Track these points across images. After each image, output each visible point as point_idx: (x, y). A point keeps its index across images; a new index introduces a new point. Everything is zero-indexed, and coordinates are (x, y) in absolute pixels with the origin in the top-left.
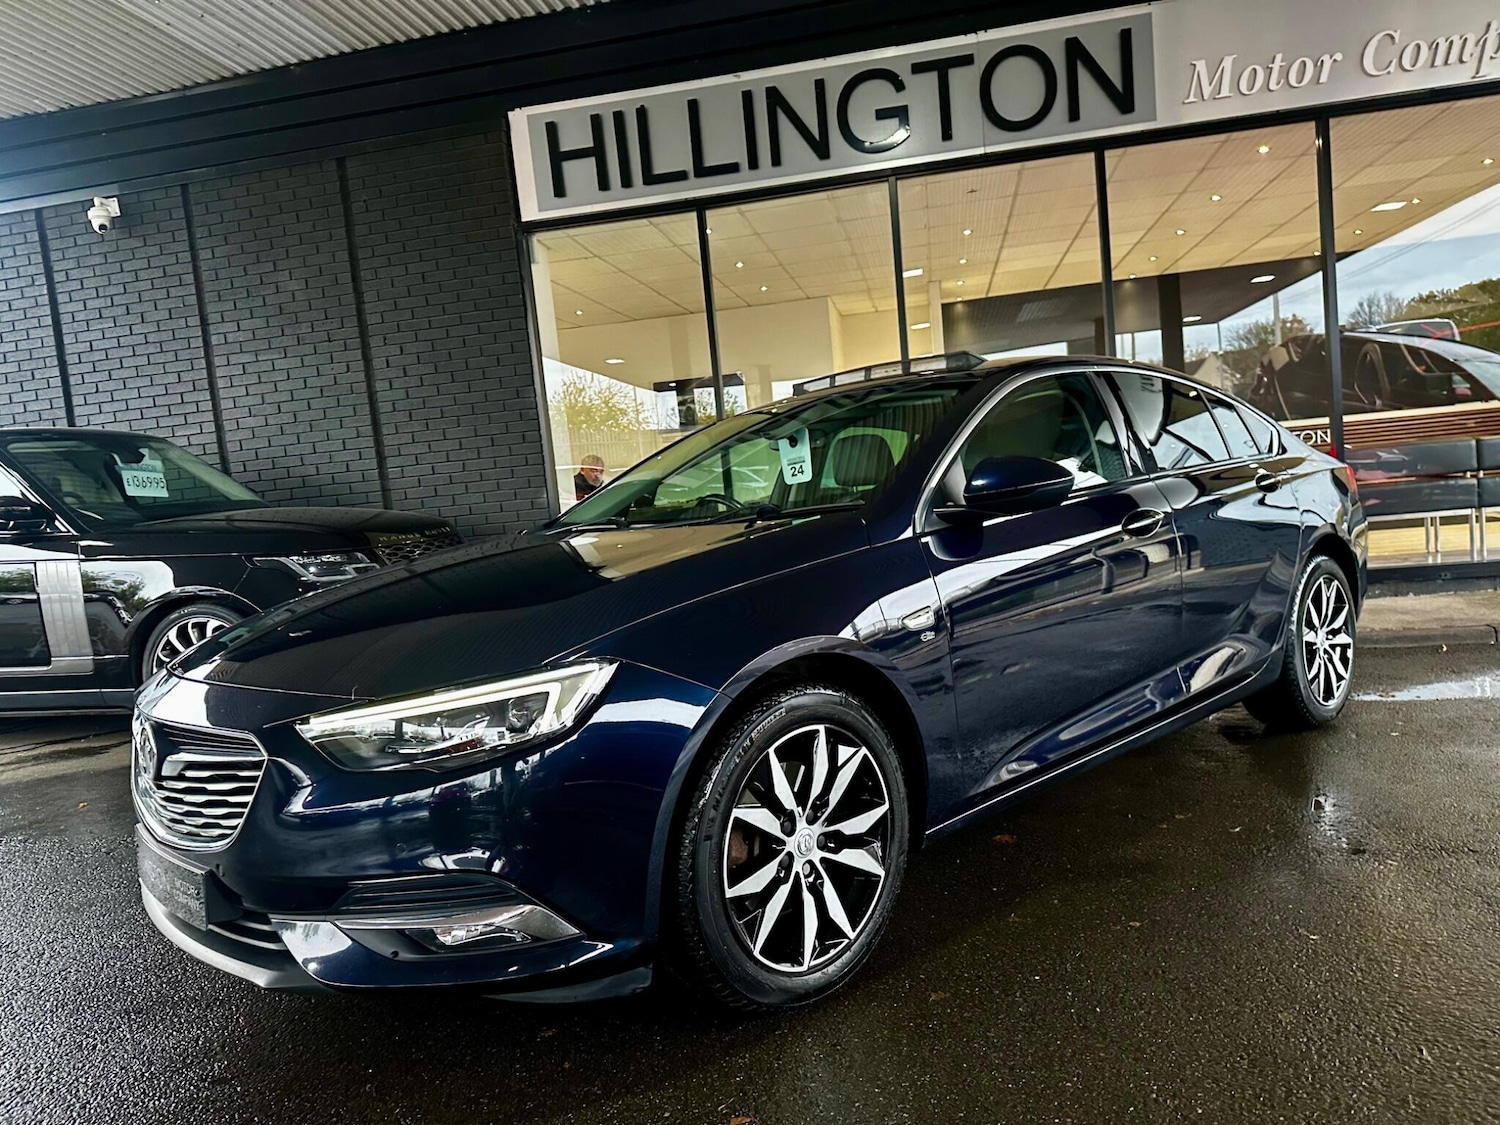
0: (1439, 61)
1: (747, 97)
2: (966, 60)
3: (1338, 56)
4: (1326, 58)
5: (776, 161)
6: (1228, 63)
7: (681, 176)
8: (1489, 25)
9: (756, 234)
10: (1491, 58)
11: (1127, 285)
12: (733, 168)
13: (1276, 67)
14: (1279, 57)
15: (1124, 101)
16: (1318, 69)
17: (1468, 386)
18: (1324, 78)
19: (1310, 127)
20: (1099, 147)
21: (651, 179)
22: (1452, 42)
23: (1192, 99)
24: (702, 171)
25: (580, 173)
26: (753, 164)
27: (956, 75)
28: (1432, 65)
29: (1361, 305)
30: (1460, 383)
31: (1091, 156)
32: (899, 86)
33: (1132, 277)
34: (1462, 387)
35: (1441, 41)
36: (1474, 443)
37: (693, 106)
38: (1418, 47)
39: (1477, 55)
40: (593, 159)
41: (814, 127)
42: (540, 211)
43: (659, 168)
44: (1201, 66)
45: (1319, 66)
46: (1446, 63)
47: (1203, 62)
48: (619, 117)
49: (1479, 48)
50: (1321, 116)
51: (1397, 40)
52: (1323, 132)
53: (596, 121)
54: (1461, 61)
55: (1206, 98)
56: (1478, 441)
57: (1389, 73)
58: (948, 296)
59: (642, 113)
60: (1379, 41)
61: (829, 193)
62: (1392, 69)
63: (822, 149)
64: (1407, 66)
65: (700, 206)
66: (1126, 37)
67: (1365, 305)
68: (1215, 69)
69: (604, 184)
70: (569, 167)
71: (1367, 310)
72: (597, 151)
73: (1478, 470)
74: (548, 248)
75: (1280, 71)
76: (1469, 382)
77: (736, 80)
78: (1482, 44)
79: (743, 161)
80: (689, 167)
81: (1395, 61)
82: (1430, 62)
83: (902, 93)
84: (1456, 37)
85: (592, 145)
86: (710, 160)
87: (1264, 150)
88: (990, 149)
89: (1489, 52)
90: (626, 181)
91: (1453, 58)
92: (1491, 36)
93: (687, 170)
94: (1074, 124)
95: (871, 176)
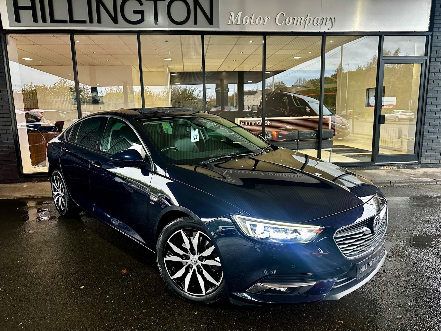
0: (295, 24)
3: (269, 18)
4: (266, 17)
5: (99, 21)
6: (240, 14)
7: (64, 22)
8: (307, 16)
10: (308, 25)
11: (224, 73)
12: (84, 22)
13: (253, 17)
14: (254, 15)
15: (210, 21)
17: (310, 110)
18: (265, 24)
19: (261, 37)
20: (203, 34)
21: (53, 21)
22: (298, 18)
23: (229, 23)
24: (72, 21)
25: (26, 15)
26: (91, 21)
27: (159, 3)
29: (297, 80)
30: (308, 109)
32: (141, 4)
33: (225, 71)
34: (308, 110)
35: (296, 18)
36: (297, 132)
38: (290, 18)
39: (304, 23)
40: (31, 11)
41: (112, 13)
42: (10, 26)
43: (56, 18)
44: (232, 14)
45: (264, 19)
47: (233, 12)
51: (285, 16)
52: (264, 39)
54: (300, 25)
55: (233, 24)
56: (298, 132)
57: (282, 25)
58: (172, 70)
60: (280, 15)
61: (118, 35)
62: (283, 23)
64: (287, 24)
65: (72, 33)
66: (211, 1)
67: (298, 81)
68: (236, 15)
69: (35, 20)
70: (21, 12)
71: (299, 82)
72: (33, 8)
73: (298, 139)
74: (16, 40)
75: (254, 19)
76: (309, 109)
78: (305, 20)
79: (87, 19)
80: (68, 19)
81: (284, 21)
82: (293, 24)
83: (142, 6)
84: (299, 17)
85: (31, 6)
86: (75, 18)
87: (251, 42)
88: (170, 29)
89: (307, 23)
90: (44, 20)
91: (298, 23)
92: (308, 19)
93: (67, 20)
94: (196, 25)
95: (131, 32)
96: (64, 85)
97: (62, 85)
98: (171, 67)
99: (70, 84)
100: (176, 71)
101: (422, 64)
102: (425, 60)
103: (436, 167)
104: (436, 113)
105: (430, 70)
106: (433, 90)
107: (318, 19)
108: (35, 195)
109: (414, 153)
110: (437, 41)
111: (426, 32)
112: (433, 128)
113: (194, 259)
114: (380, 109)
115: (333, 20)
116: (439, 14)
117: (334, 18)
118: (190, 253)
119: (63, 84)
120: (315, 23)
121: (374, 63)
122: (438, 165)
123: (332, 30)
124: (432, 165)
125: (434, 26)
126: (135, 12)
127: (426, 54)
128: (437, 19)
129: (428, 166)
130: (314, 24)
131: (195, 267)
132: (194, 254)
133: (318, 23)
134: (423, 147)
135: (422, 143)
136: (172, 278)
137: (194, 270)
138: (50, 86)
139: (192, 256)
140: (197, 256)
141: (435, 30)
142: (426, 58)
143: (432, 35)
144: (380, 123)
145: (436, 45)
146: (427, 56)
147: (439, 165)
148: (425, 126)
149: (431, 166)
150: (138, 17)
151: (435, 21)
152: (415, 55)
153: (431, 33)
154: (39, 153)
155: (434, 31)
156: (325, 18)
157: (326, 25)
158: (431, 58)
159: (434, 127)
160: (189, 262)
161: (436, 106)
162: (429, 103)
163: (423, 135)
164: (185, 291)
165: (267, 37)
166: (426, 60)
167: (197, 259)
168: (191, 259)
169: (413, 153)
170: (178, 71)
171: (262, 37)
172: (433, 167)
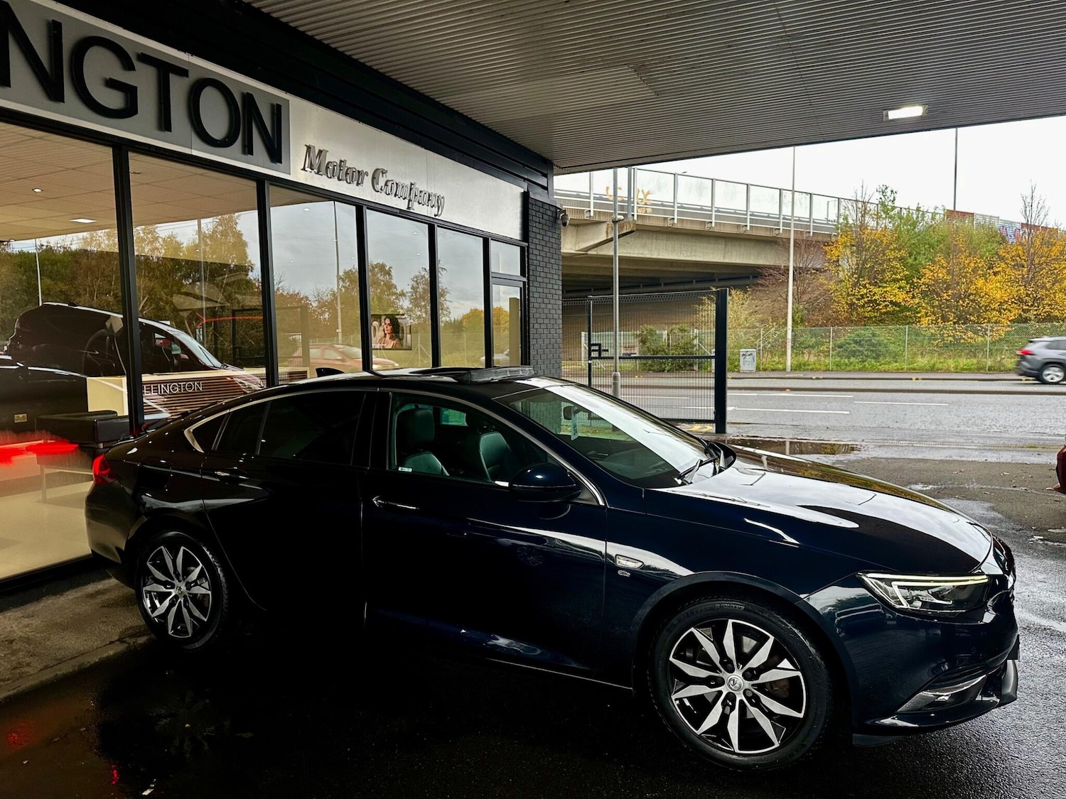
2: (183, 72)
5: (5, 80)
10: (413, 201)
13: (343, 168)
15: (275, 153)
16: (358, 176)
19: (348, 208)
23: (306, 169)
27: (175, 80)
28: (396, 195)
31: (255, 186)
32: (128, 66)
35: (400, 184)
39: (408, 196)
46: (400, 196)
49: (410, 194)
50: (360, 205)
51: (384, 176)
52: (360, 216)
54: (403, 198)
63: (54, 91)
66: (277, 109)
81: (383, 186)
88: (195, 153)
89: (412, 198)
92: (413, 189)
95: (98, 136)
101: (520, 288)
102: (523, 283)
107: (425, 193)
110: (532, 256)
111: (519, 240)
115: (441, 199)
116: (531, 219)
123: (442, 218)
125: (530, 235)
127: (523, 274)
128: (531, 224)
130: (420, 202)
133: (424, 202)
143: (528, 247)
151: (529, 227)
153: (527, 244)
155: (530, 241)
156: (432, 195)
158: (529, 281)
165: (368, 212)
171: (351, 208)
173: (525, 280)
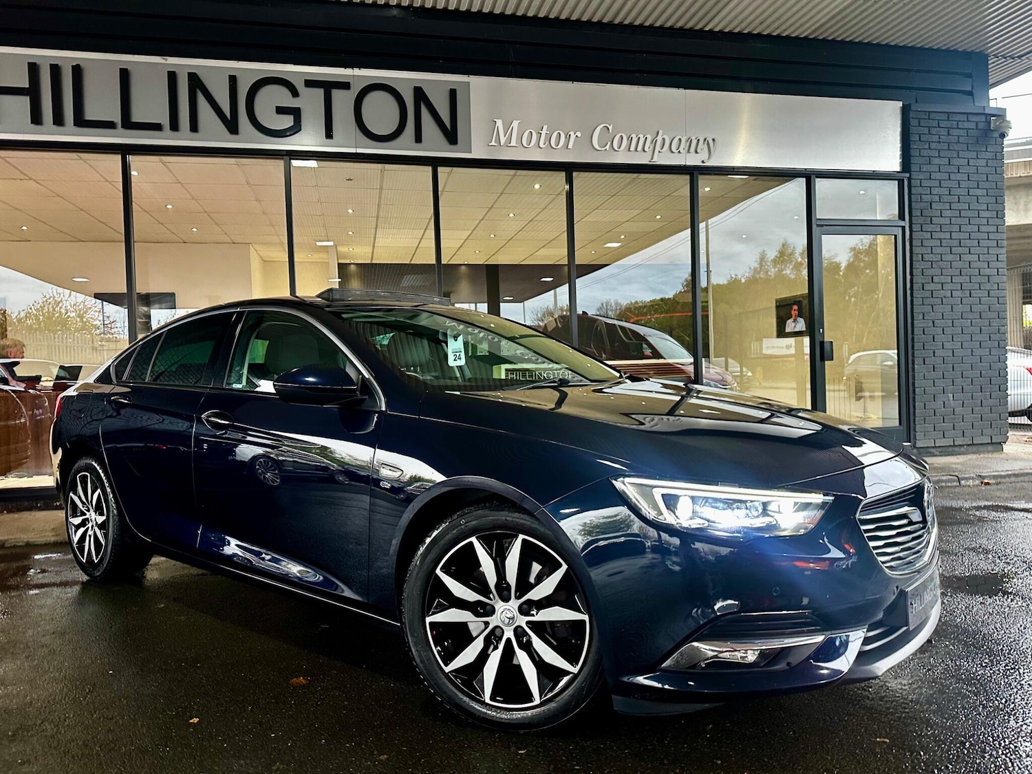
0: (632, 148)
1: (172, 77)
2: (345, 86)
3: (579, 134)
4: (572, 133)
5: (194, 128)
6: (515, 124)
7: (110, 125)
8: (658, 133)
9: (179, 182)
10: (659, 152)
11: (463, 268)
12: (157, 127)
13: (544, 132)
14: (545, 127)
15: (451, 136)
16: (567, 139)
18: (570, 146)
20: (435, 163)
21: (81, 122)
22: (639, 138)
23: (493, 142)
24: (128, 124)
25: (15, 106)
26: (174, 126)
27: (337, 94)
28: (629, 150)
30: (646, 348)
31: (429, 169)
32: (295, 93)
33: (466, 263)
34: (648, 352)
35: (634, 136)
37: (125, 75)
38: (622, 137)
39: (652, 147)
40: (28, 98)
41: (226, 109)
43: (90, 115)
44: (499, 123)
45: (568, 137)
46: (636, 150)
47: (501, 121)
48: (55, 70)
49: (653, 144)
50: (569, 169)
51: (610, 131)
52: (570, 181)
53: (33, 69)
54: (644, 151)
55: (502, 144)
57: (606, 149)
58: (344, 258)
59: (77, 71)
60: (601, 129)
61: (236, 160)
62: (607, 147)
63: (232, 127)
64: (616, 148)
65: (125, 151)
66: (453, 93)
68: (507, 127)
69: (36, 118)
70: (4, 100)
72: (33, 92)
75: (546, 136)
76: (651, 349)
77: (163, 61)
78: (654, 142)
79: (165, 121)
80: (117, 118)
81: (609, 143)
82: (628, 148)
83: (297, 99)
84: (641, 136)
85: (28, 86)
86: (136, 117)
87: (537, 186)
88: (360, 151)
89: (658, 148)
90: (59, 120)
91: (640, 148)
92: (659, 139)
93: (115, 121)
94: (418, 145)
95: (271, 153)
96: (54, 310)
97: (51, 309)
98: (342, 249)
99: (69, 307)
100: (352, 262)
101: (896, 236)
102: (900, 229)
103: (949, 455)
104: (934, 337)
105: (914, 248)
106: (923, 289)
107: (680, 139)
108: (8, 540)
109: (900, 424)
110: (920, 190)
111: (897, 172)
112: (932, 370)
113: (506, 612)
114: (821, 330)
115: (711, 142)
116: (918, 139)
117: (714, 140)
118: (497, 597)
119: (53, 307)
120: (674, 148)
121: (761, 268)
122: (950, 449)
123: (710, 163)
124: (938, 449)
125: (912, 162)
126: (281, 110)
127: (901, 216)
128: (916, 147)
129: (930, 452)
130: (673, 150)
131: (509, 634)
132: (506, 599)
133: (681, 149)
134: (916, 411)
135: (914, 402)
136: (447, 669)
137: (509, 640)
138: (19, 312)
139: (500, 606)
140: (514, 604)
141: (914, 168)
142: (902, 223)
143: (910, 179)
144: (823, 359)
145: (919, 198)
146: (904, 220)
147: (954, 451)
148: (916, 366)
149: (938, 453)
150: (287, 122)
151: (911, 151)
152: (878, 218)
153: (908, 175)
154: (11, 446)
155: (912, 170)
156: (693, 138)
157: (696, 152)
158: (913, 225)
159: (934, 367)
160: (494, 621)
161: (933, 322)
162: (918, 317)
163: (914, 384)
164: (483, 703)
165: (575, 174)
166: (903, 228)
167: (516, 613)
168: (498, 612)
169: (897, 424)
170: (356, 262)
171: (564, 174)
172: (942, 454)
173: (906, 224)
